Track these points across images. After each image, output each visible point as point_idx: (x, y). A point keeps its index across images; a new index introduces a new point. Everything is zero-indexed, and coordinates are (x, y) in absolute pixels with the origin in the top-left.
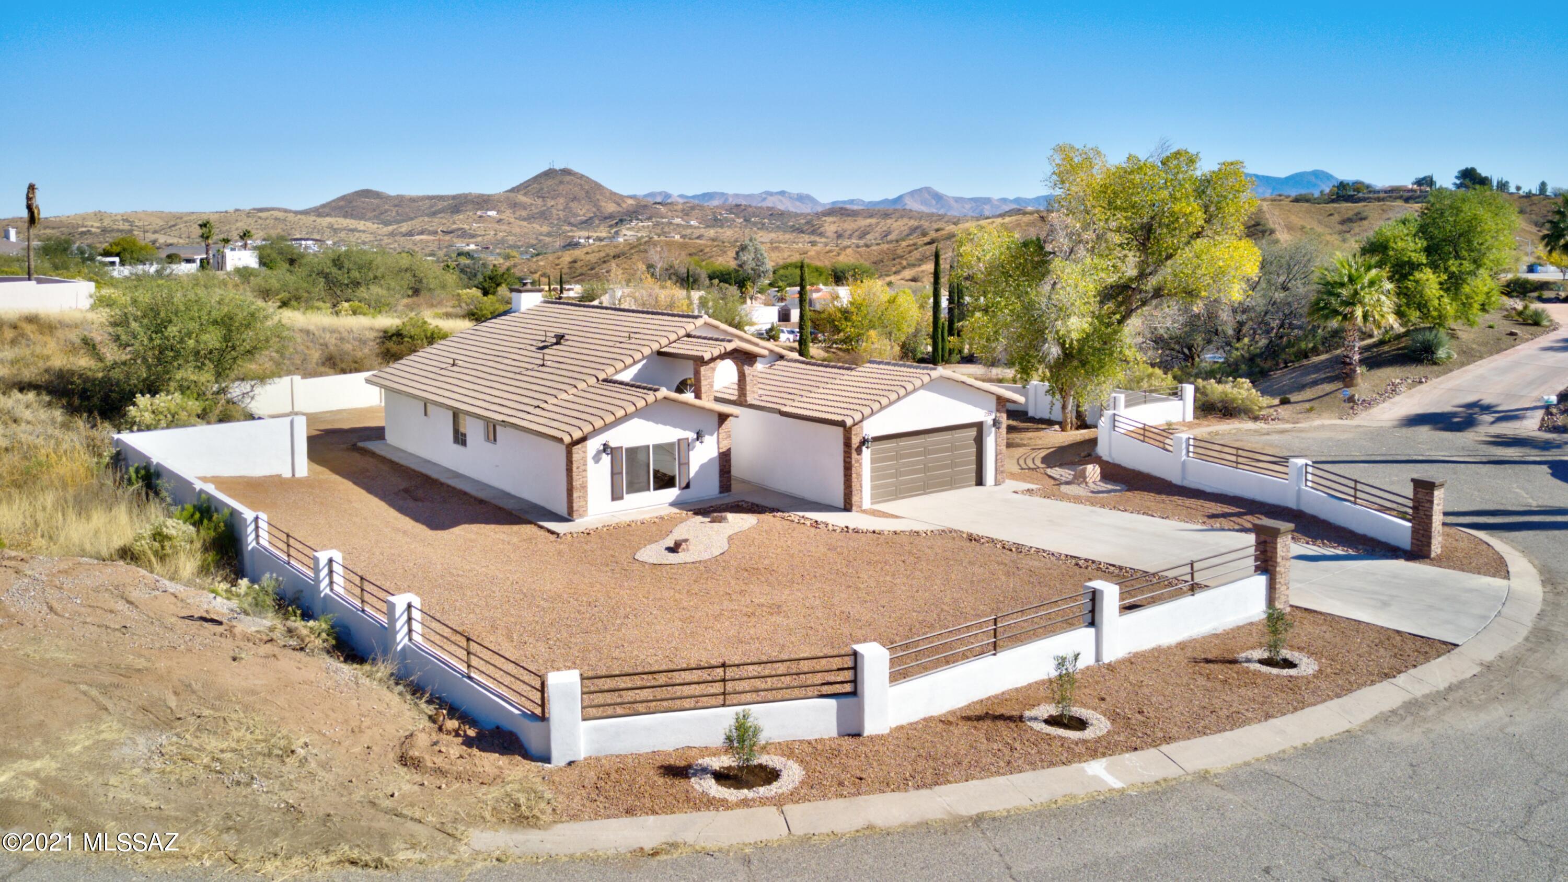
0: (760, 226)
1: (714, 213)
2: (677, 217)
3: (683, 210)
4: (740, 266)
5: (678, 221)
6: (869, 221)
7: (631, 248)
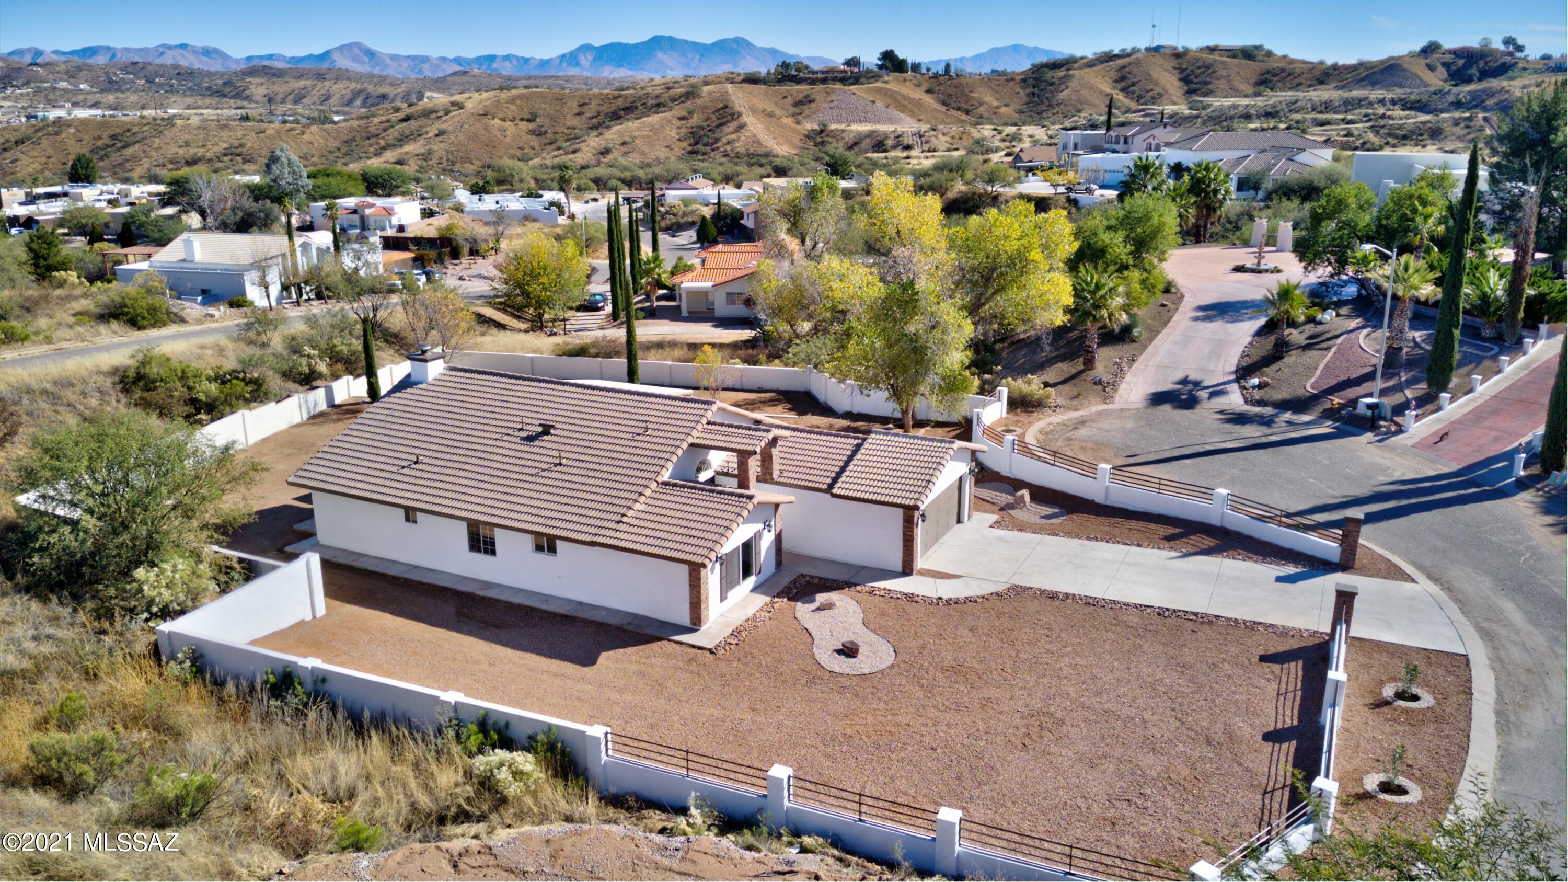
0: (167, 88)
1: (107, 73)
2: (61, 80)
3: (67, 72)
4: (274, 181)
5: (64, 84)
6: (302, 83)
7: (37, 131)
